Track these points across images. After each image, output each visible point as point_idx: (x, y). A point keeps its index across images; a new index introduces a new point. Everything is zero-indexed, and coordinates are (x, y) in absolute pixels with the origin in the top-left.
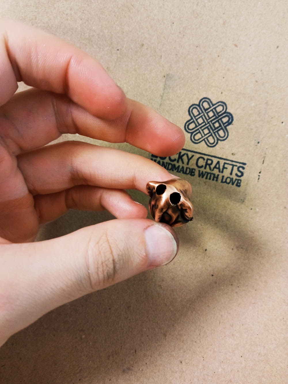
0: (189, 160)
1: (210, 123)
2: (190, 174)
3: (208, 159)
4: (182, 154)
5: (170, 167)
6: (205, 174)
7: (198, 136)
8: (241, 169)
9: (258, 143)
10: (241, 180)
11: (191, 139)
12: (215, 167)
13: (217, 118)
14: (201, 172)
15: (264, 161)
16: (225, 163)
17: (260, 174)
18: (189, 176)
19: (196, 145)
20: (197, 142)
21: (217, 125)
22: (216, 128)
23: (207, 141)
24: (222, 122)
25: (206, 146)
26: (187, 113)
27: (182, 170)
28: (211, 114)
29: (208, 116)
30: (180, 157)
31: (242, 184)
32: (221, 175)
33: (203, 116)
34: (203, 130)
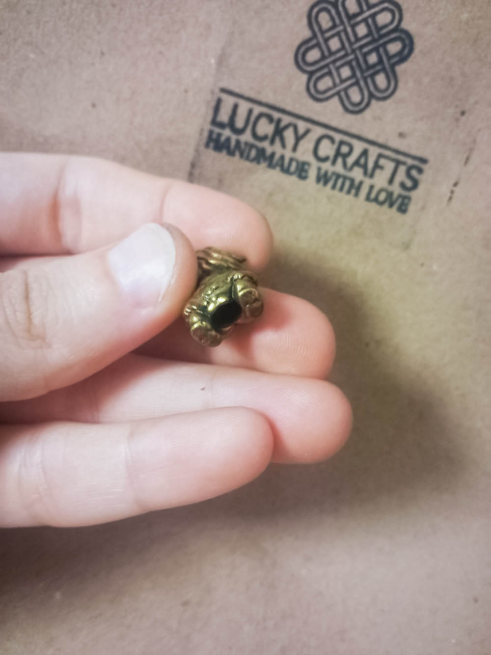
0: (298, 139)
1: (358, 52)
2: (297, 173)
3: (342, 143)
4: (283, 124)
5: (253, 153)
6: (330, 178)
7: (325, 83)
8: (414, 173)
9: (463, 113)
10: (409, 198)
11: (308, 89)
12: (357, 163)
13: (374, 41)
14: (323, 172)
15: (468, 159)
16: (380, 156)
17: (455, 189)
18: (294, 178)
19: (317, 106)
20: (321, 96)
21: (373, 59)
22: (369, 67)
23: (344, 98)
24: (386, 52)
25: (340, 108)
26: (305, 21)
27: (280, 163)
28: (362, 30)
29: (355, 34)
30: (279, 132)
31: (412, 208)
32: (367, 182)
33: (343, 34)
34: (338, 69)
